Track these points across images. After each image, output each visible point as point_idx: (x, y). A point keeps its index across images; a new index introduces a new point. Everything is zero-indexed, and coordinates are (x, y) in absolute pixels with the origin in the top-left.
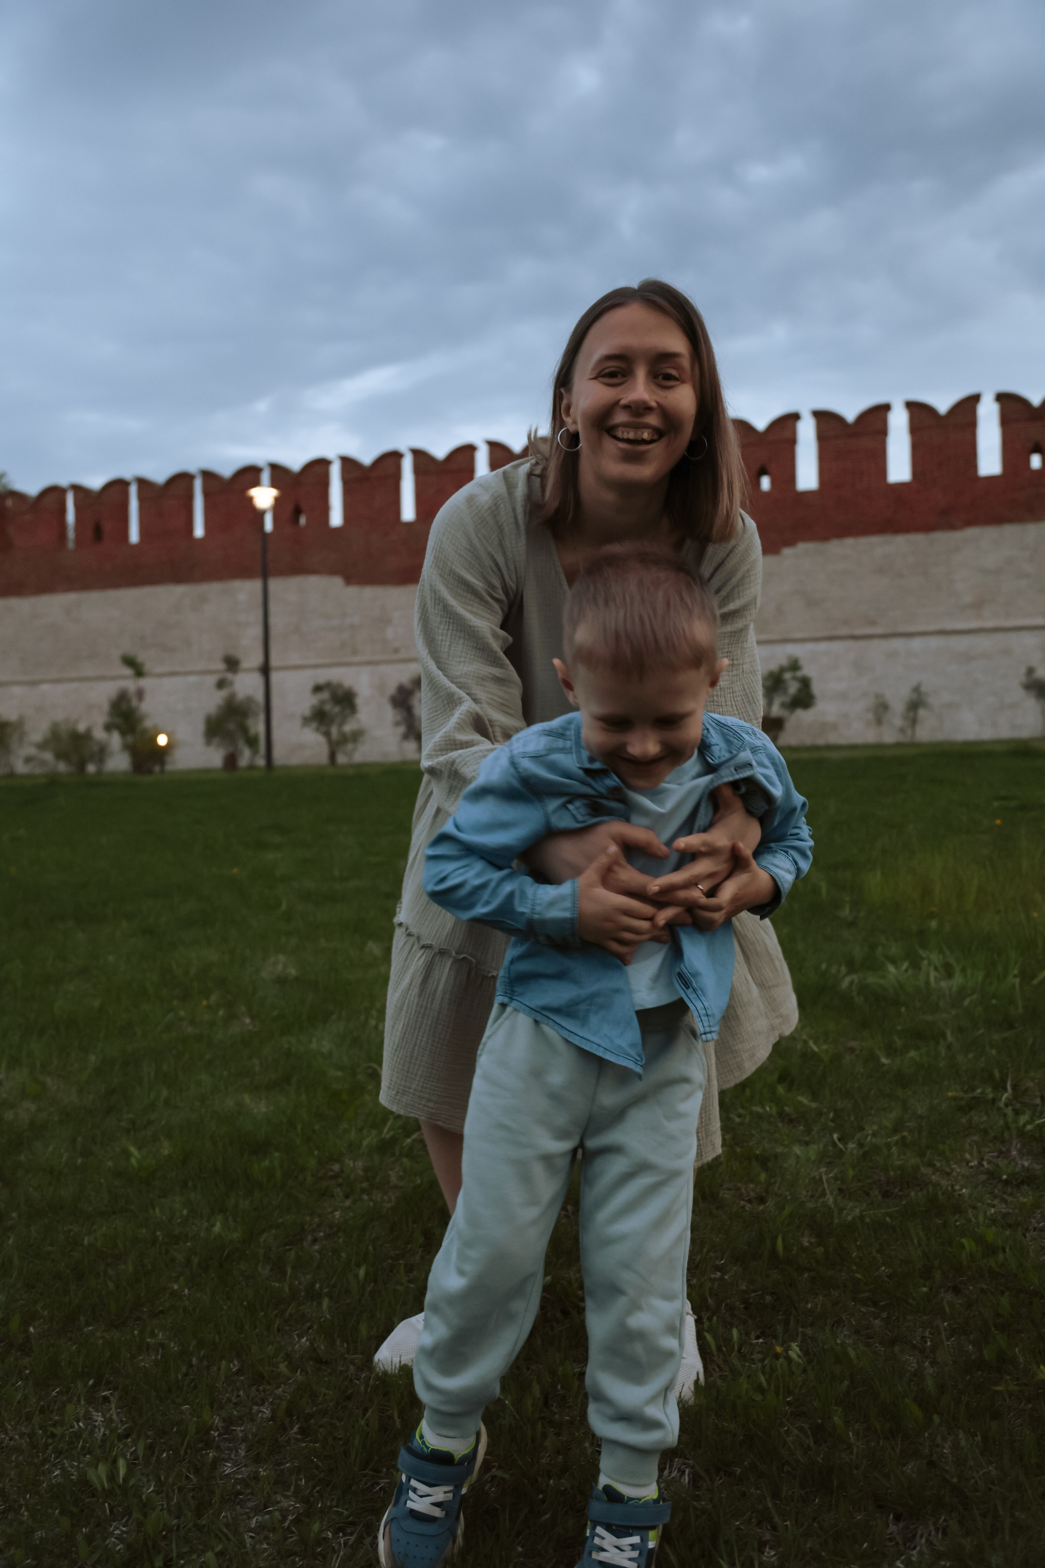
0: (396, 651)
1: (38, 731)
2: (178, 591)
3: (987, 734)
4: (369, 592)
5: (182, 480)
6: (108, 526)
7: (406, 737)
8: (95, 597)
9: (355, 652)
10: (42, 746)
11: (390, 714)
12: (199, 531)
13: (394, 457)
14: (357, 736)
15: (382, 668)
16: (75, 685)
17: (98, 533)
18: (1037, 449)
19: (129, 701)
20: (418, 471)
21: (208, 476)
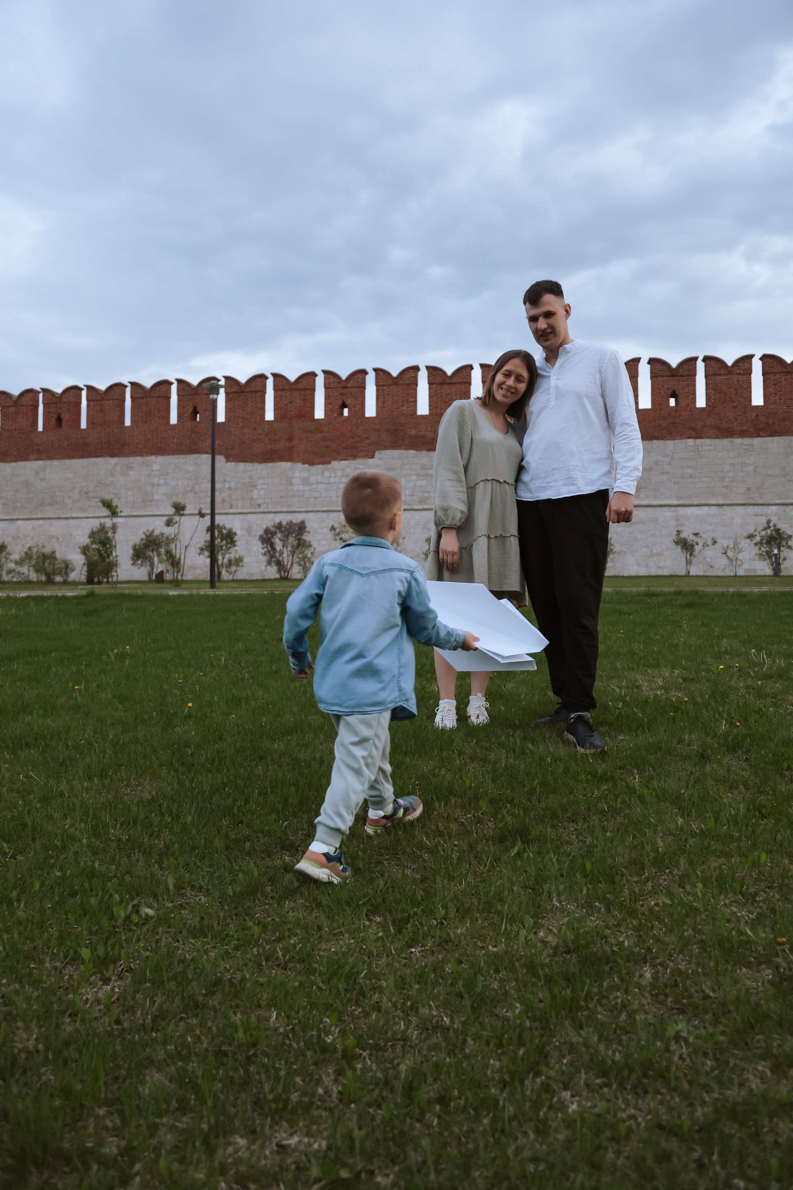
0: (259, 506)
1: (16, 552)
2: (114, 460)
3: (642, 572)
4: (241, 466)
5: (118, 388)
6: (65, 417)
7: (269, 563)
8: (56, 462)
9: (231, 506)
10: (20, 563)
11: (258, 547)
12: (128, 422)
13: (261, 378)
14: (238, 562)
15: (249, 516)
16: (41, 522)
17: (59, 420)
18: (674, 395)
19: (107, 533)
20: (276, 389)
21: (135, 385)
